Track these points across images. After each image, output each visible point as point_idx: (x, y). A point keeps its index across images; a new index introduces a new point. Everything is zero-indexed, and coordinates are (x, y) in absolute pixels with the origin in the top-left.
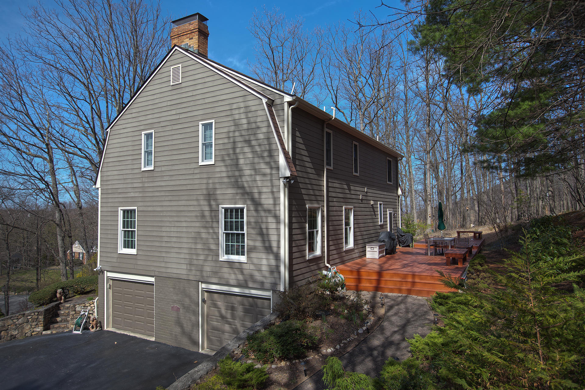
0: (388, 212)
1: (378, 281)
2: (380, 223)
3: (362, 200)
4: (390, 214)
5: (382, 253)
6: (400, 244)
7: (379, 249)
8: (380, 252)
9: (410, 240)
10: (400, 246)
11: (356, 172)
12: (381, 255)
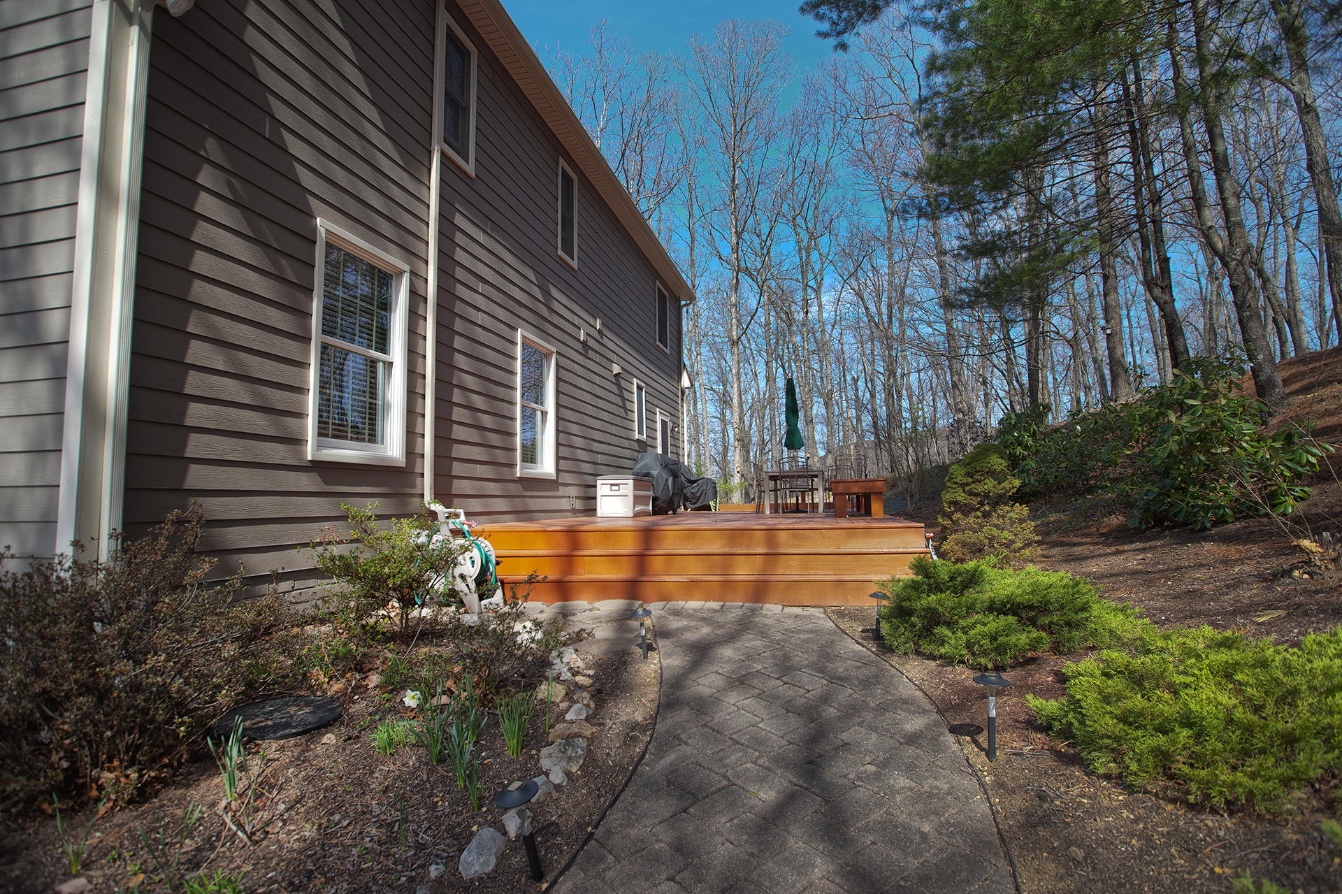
0: (659, 418)
1: (641, 560)
2: (637, 436)
3: (584, 344)
4: (664, 424)
5: (642, 505)
6: (688, 504)
7: (636, 488)
8: (637, 500)
9: (710, 493)
10: (686, 509)
11: (568, 249)
12: (639, 508)
